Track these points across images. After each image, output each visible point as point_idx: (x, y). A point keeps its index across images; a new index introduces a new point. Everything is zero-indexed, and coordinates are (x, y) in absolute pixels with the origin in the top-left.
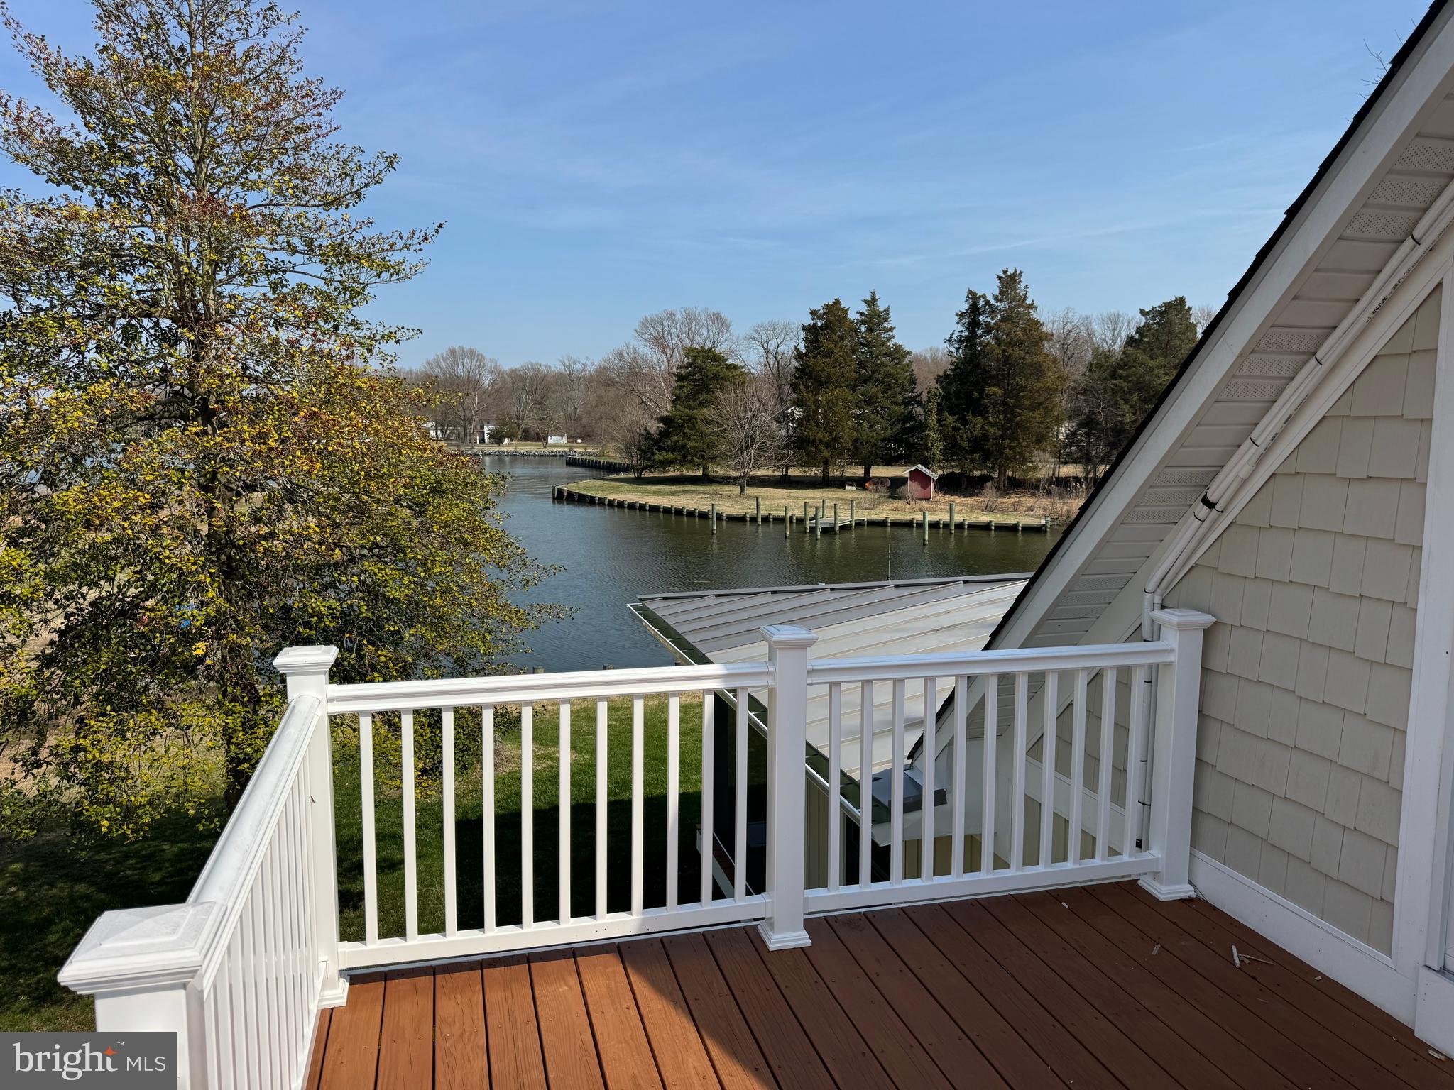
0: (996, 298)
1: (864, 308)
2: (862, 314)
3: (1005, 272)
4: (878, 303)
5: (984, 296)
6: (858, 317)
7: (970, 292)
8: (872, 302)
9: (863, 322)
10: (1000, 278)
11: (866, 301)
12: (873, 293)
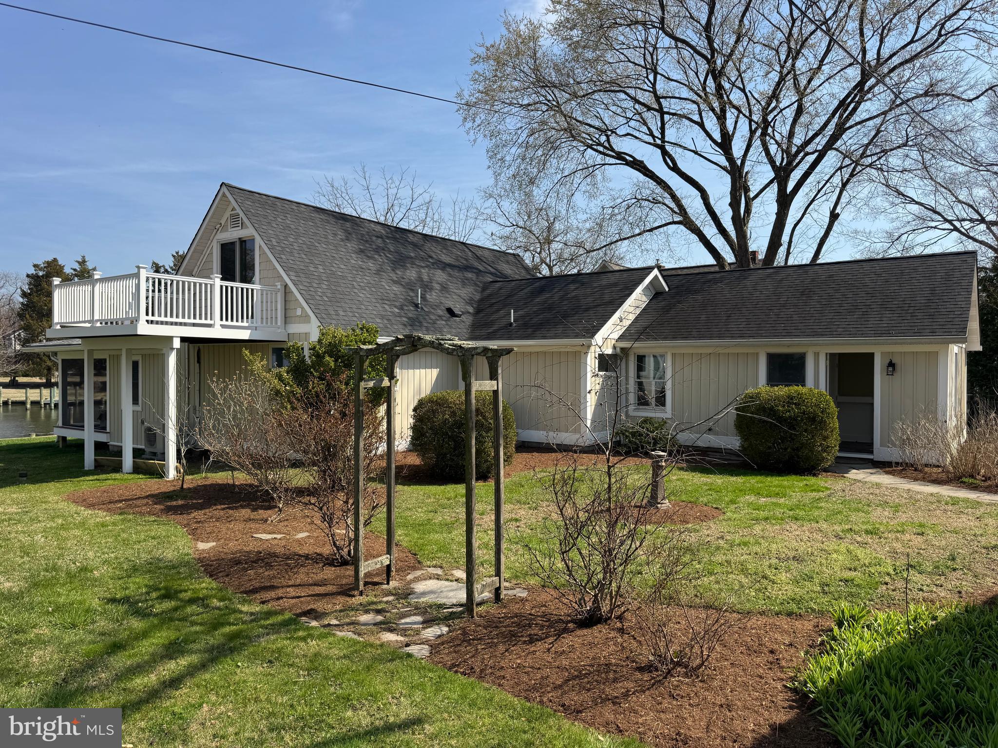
0: (171, 268)
1: (77, 267)
2: (75, 270)
3: (177, 253)
4: (87, 263)
5: (164, 266)
6: (72, 271)
7: (154, 263)
8: (83, 263)
9: (76, 275)
10: (174, 256)
11: (78, 262)
12: (84, 257)
